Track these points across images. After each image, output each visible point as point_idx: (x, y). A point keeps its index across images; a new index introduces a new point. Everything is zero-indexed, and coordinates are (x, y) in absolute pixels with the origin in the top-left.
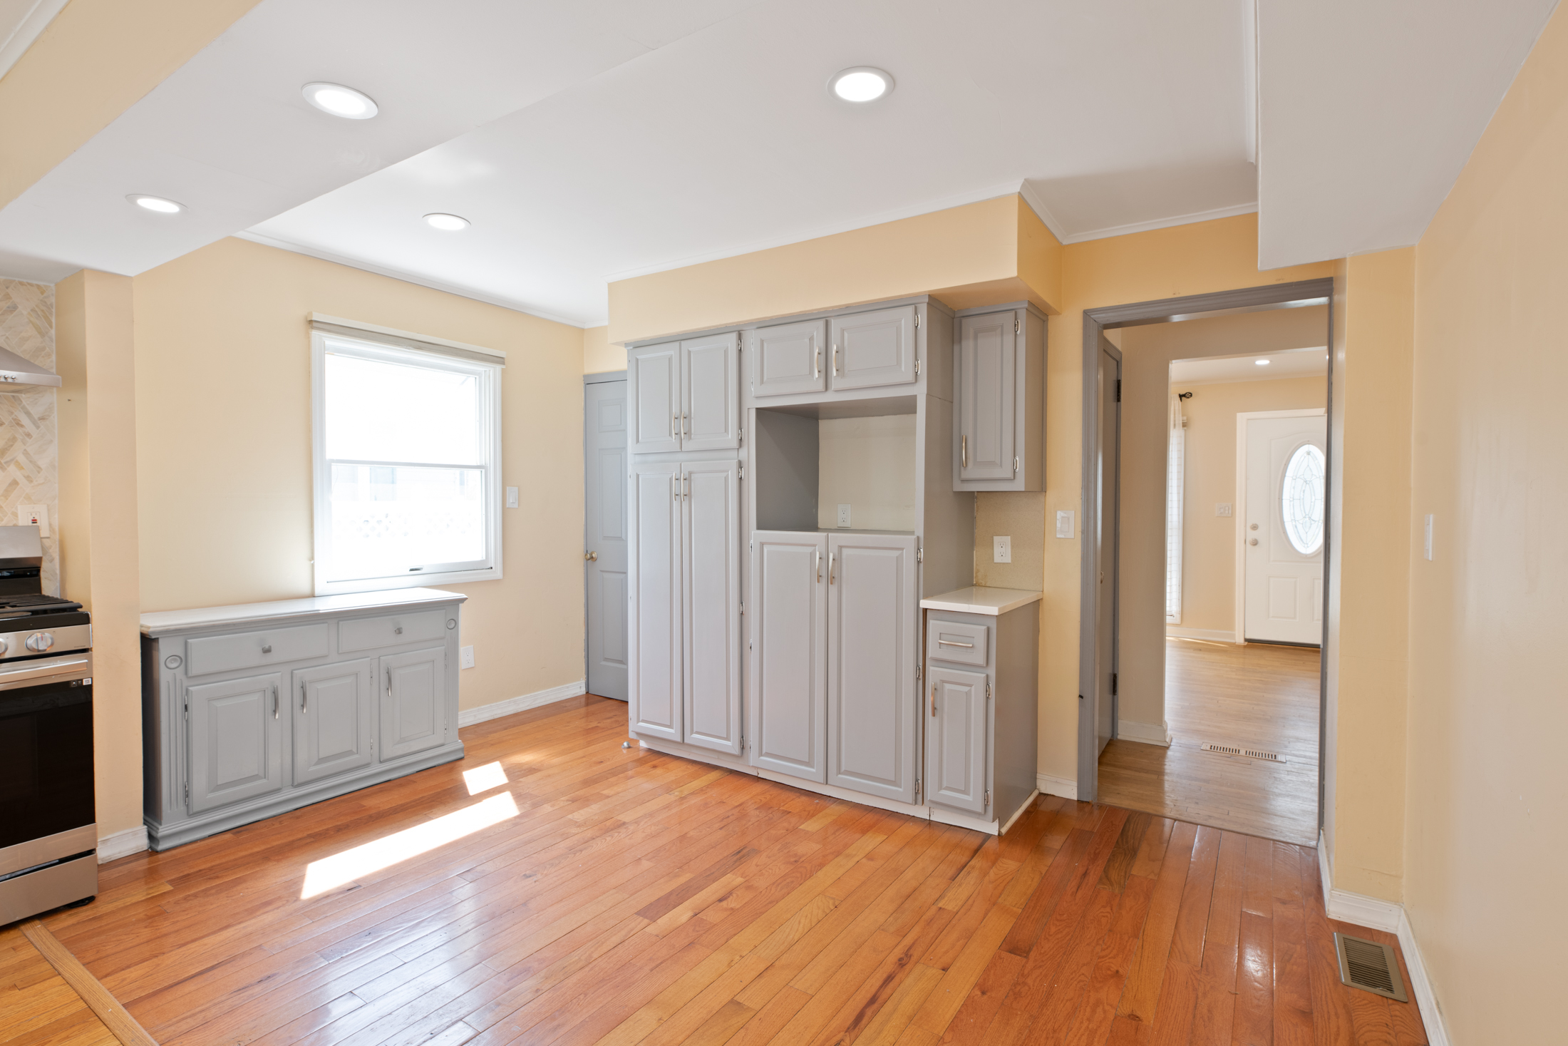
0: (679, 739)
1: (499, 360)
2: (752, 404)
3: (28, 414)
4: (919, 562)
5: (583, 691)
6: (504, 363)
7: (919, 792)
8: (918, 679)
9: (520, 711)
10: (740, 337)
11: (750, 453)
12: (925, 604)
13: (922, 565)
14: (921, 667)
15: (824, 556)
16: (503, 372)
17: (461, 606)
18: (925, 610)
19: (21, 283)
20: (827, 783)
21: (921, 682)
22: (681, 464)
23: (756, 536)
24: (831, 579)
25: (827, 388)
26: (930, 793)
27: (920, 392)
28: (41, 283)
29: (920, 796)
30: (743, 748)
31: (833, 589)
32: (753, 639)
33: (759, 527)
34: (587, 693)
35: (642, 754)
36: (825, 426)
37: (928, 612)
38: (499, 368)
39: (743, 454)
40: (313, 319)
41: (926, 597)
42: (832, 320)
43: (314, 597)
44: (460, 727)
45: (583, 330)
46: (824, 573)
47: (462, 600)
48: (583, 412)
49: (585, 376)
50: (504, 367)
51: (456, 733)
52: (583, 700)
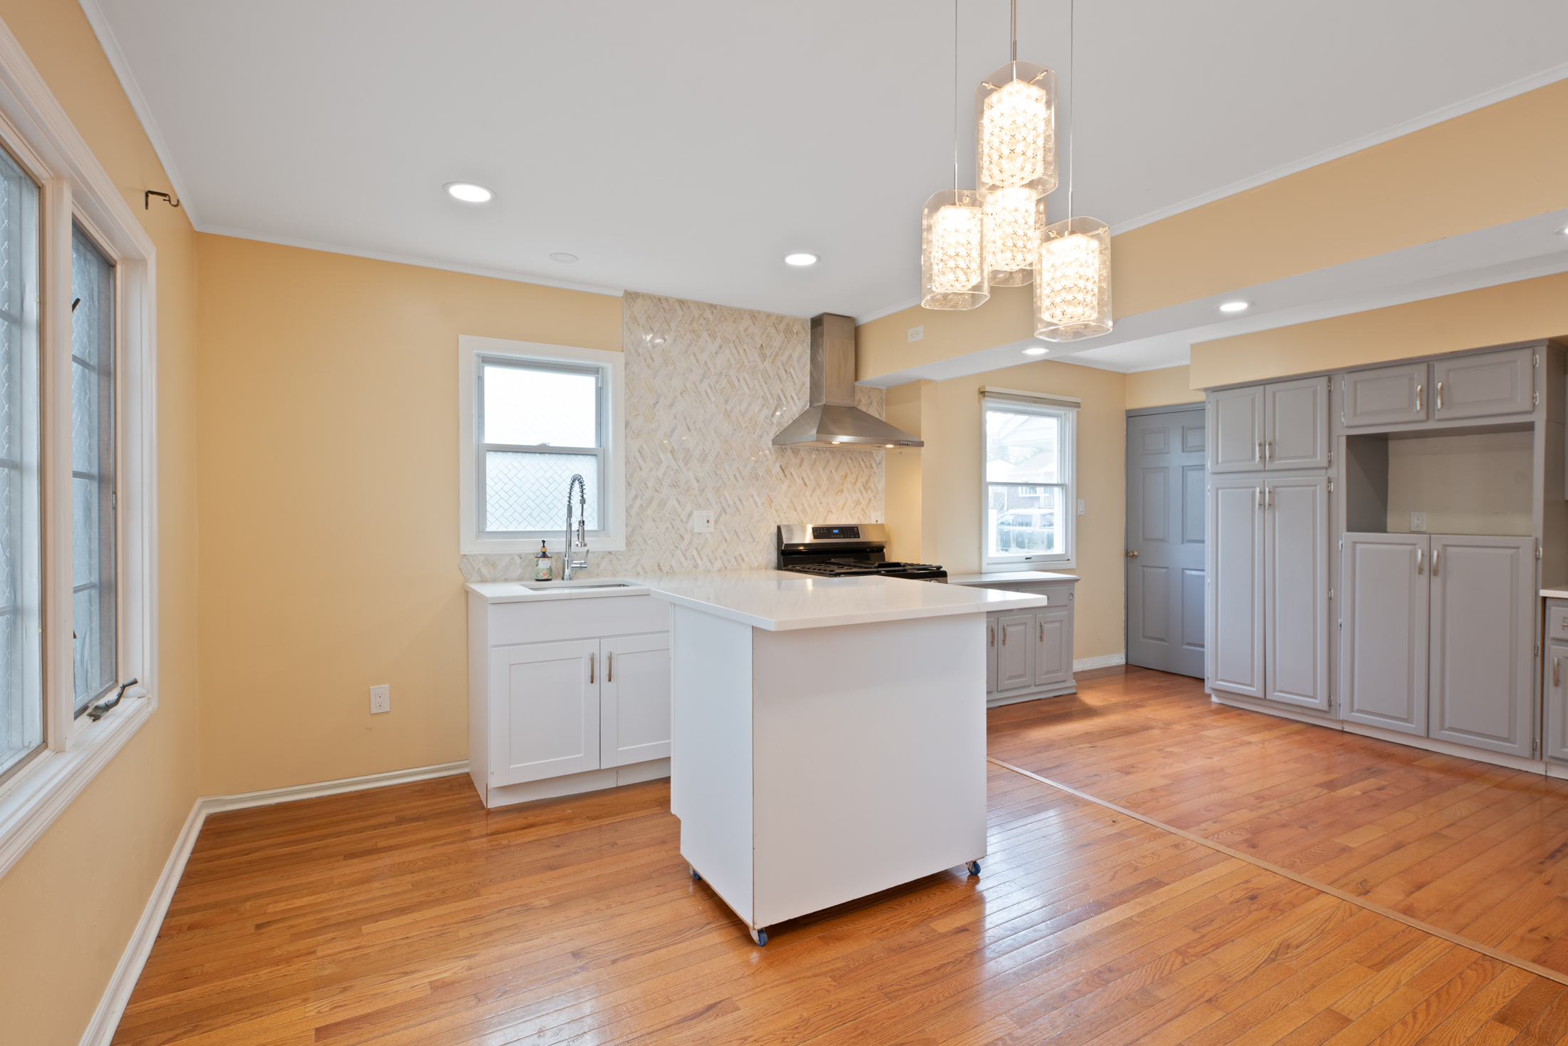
0: (1261, 695)
1: (1077, 405)
2: (1341, 433)
3: (875, 461)
4: (1537, 559)
5: (1123, 661)
6: (1079, 407)
7: (1538, 750)
8: (1536, 655)
9: (1085, 669)
10: (1330, 381)
11: (1340, 471)
12: (1544, 593)
13: (1540, 562)
14: (1539, 646)
15: (1426, 553)
16: (1078, 412)
17: (1076, 584)
18: (1544, 599)
19: (874, 389)
20: (1428, 737)
21: (1539, 659)
22: (1264, 481)
23: (1346, 538)
24: (1434, 572)
25: (1428, 418)
26: (1551, 749)
27: (1540, 419)
28: (878, 387)
29: (1538, 753)
30: (1330, 706)
31: (1436, 582)
32: (1343, 618)
33: (1349, 530)
34: (1127, 663)
35: (1214, 707)
36: (1392, 446)
37: (1548, 602)
38: (1075, 410)
39: (1332, 472)
40: (986, 390)
41: (1544, 587)
42: (1436, 364)
43: (981, 573)
44: (1074, 671)
45: (1125, 375)
46: (1426, 567)
47: (1077, 580)
48: (1125, 439)
49: (1127, 411)
50: (1079, 409)
51: (1072, 674)
52: (1123, 669)
